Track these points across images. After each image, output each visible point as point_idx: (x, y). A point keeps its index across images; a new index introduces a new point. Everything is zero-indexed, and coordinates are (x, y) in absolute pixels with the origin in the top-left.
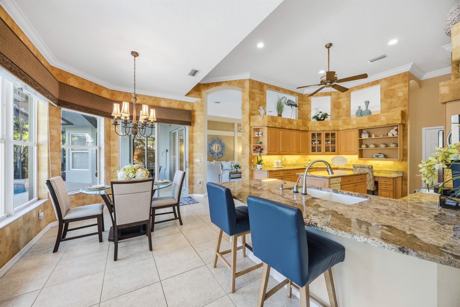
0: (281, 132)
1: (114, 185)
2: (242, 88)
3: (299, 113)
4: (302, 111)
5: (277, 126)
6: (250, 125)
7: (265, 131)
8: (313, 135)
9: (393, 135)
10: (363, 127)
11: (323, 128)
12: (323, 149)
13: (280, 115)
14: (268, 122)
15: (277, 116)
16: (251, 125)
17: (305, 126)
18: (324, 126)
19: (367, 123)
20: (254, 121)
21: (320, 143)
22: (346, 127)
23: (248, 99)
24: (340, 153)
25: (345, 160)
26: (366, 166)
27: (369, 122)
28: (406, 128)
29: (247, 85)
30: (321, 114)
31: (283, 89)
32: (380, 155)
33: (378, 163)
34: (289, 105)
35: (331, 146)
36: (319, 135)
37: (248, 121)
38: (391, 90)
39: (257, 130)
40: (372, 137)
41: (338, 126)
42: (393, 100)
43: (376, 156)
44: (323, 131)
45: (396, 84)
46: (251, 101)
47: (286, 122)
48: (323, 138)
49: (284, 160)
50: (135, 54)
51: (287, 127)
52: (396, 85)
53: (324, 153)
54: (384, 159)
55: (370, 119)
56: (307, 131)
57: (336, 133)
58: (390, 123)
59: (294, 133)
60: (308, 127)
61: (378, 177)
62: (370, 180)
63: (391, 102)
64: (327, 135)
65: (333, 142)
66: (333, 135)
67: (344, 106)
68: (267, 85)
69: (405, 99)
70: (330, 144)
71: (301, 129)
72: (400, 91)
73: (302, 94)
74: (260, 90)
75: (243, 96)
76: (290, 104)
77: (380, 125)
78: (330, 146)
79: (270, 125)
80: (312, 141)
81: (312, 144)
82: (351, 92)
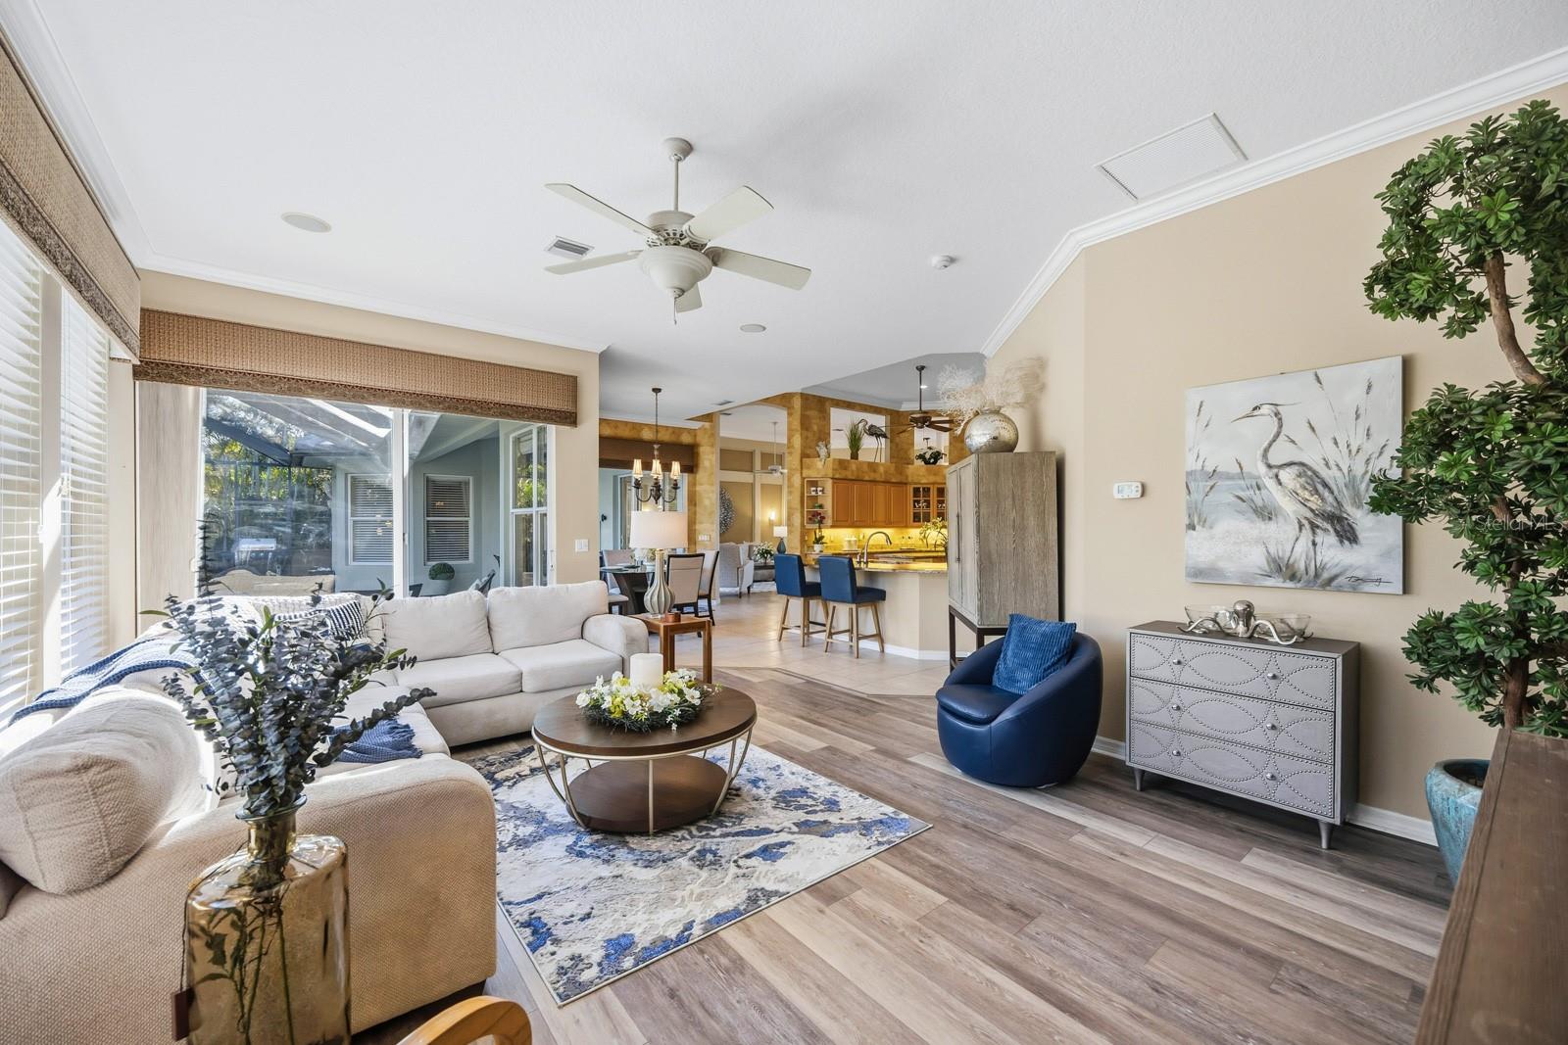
0: (856, 487)
1: (671, 559)
2: (789, 408)
3: (891, 448)
4: (897, 445)
5: (850, 477)
6: (801, 473)
7: (829, 485)
8: (916, 491)
11: (932, 479)
12: (934, 517)
13: (855, 456)
14: (833, 470)
15: (849, 458)
16: (804, 475)
17: (901, 474)
18: (935, 475)
20: (808, 468)
21: (928, 506)
23: (799, 429)
29: (797, 403)
30: (930, 452)
31: (860, 405)
34: (872, 434)
36: (927, 491)
37: (799, 468)
39: (814, 484)
44: (933, 484)
46: (805, 433)
47: (865, 468)
48: (933, 497)
49: (861, 537)
50: (657, 390)
51: (867, 478)
56: (906, 484)
59: (880, 488)
60: (907, 477)
68: (832, 400)
71: (893, 480)
73: (898, 412)
74: (819, 411)
75: (790, 424)
76: (874, 432)
79: (837, 476)
80: (915, 501)
81: (915, 506)
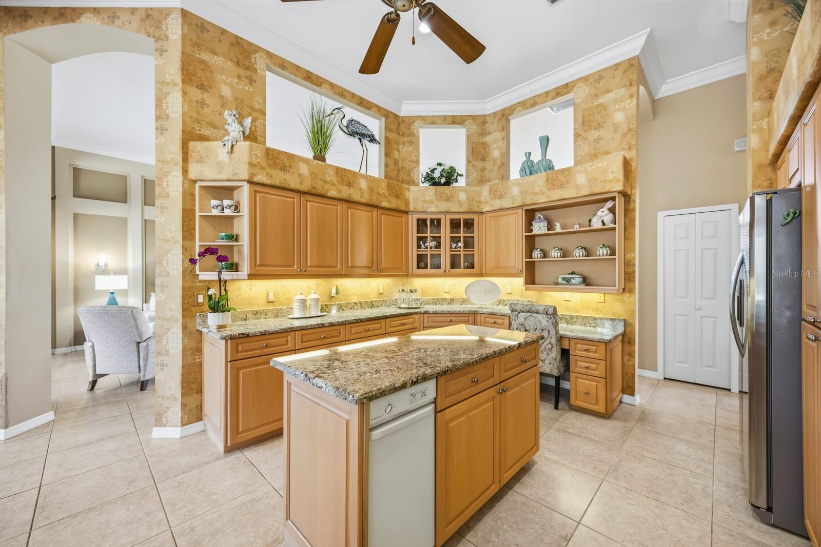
0: (312, 206)
2: (158, 39)
5: (294, 185)
6: (185, 171)
7: (244, 195)
8: (422, 224)
9: (604, 224)
10: (534, 202)
11: (443, 206)
12: (445, 261)
13: (320, 157)
14: (251, 164)
16: (192, 175)
17: (397, 196)
18: (448, 200)
19: (543, 193)
20: (201, 160)
21: (438, 246)
22: (497, 204)
23: (179, 80)
24: (483, 272)
25: (495, 289)
26: (541, 309)
27: (548, 189)
28: (631, 207)
29: (174, 29)
30: (440, 169)
31: (332, 86)
32: (573, 278)
33: (568, 299)
34: (353, 134)
35: (464, 255)
36: (436, 223)
37: (179, 158)
38: (598, 106)
39: (224, 191)
40: (555, 229)
41: (480, 202)
42: (602, 133)
43: (564, 279)
44: (446, 213)
45: (609, 92)
46: (196, 94)
47: (330, 176)
48: (445, 232)
49: (334, 291)
51: (333, 193)
52: (610, 94)
53: (447, 271)
54: (583, 287)
55: (550, 181)
56: (406, 213)
57: (476, 217)
58: (598, 191)
59: (362, 215)
60: (407, 202)
61: (569, 338)
62: (550, 346)
63: (598, 140)
64: (455, 225)
65: (469, 244)
66: (469, 224)
67: (496, 154)
68: (270, 55)
69: (630, 130)
70: (462, 250)
71: (385, 204)
72: (619, 110)
73: (396, 116)
74: (238, 63)
75: (159, 70)
76: (356, 132)
77: (575, 195)
78: (462, 253)
79: (261, 178)
80: (419, 239)
81: (419, 247)
82: (509, 118)
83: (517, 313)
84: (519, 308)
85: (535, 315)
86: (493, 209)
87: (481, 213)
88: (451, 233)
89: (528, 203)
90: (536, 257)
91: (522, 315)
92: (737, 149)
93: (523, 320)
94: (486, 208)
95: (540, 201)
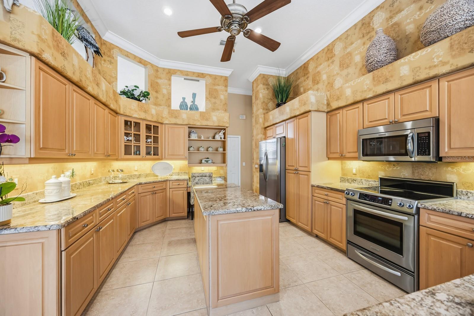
8: (128, 123)
9: (221, 138)
10: (194, 124)
11: (143, 115)
12: (143, 150)
17: (116, 102)
18: (145, 112)
19: (199, 121)
21: (138, 140)
22: (173, 121)
24: (164, 157)
25: (169, 167)
26: (208, 175)
30: (137, 90)
32: (209, 160)
33: (203, 170)
34: (82, 39)
35: (154, 147)
38: (215, 89)
40: (201, 138)
41: (163, 117)
42: (216, 101)
43: (206, 161)
44: (143, 120)
45: (219, 86)
51: (90, 89)
53: (144, 157)
54: (212, 164)
56: (118, 114)
57: (159, 125)
58: (219, 125)
64: (148, 127)
65: (156, 140)
66: (156, 128)
67: (165, 91)
69: (226, 103)
70: (152, 143)
72: (222, 94)
77: (212, 125)
78: (152, 146)
80: (125, 134)
83: (194, 178)
84: (196, 175)
85: (203, 177)
86: (171, 123)
87: (162, 123)
88: (146, 133)
89: (191, 124)
90: (192, 150)
91: (198, 178)
92: (240, 118)
93: (197, 181)
94: (166, 122)
95: (197, 124)
